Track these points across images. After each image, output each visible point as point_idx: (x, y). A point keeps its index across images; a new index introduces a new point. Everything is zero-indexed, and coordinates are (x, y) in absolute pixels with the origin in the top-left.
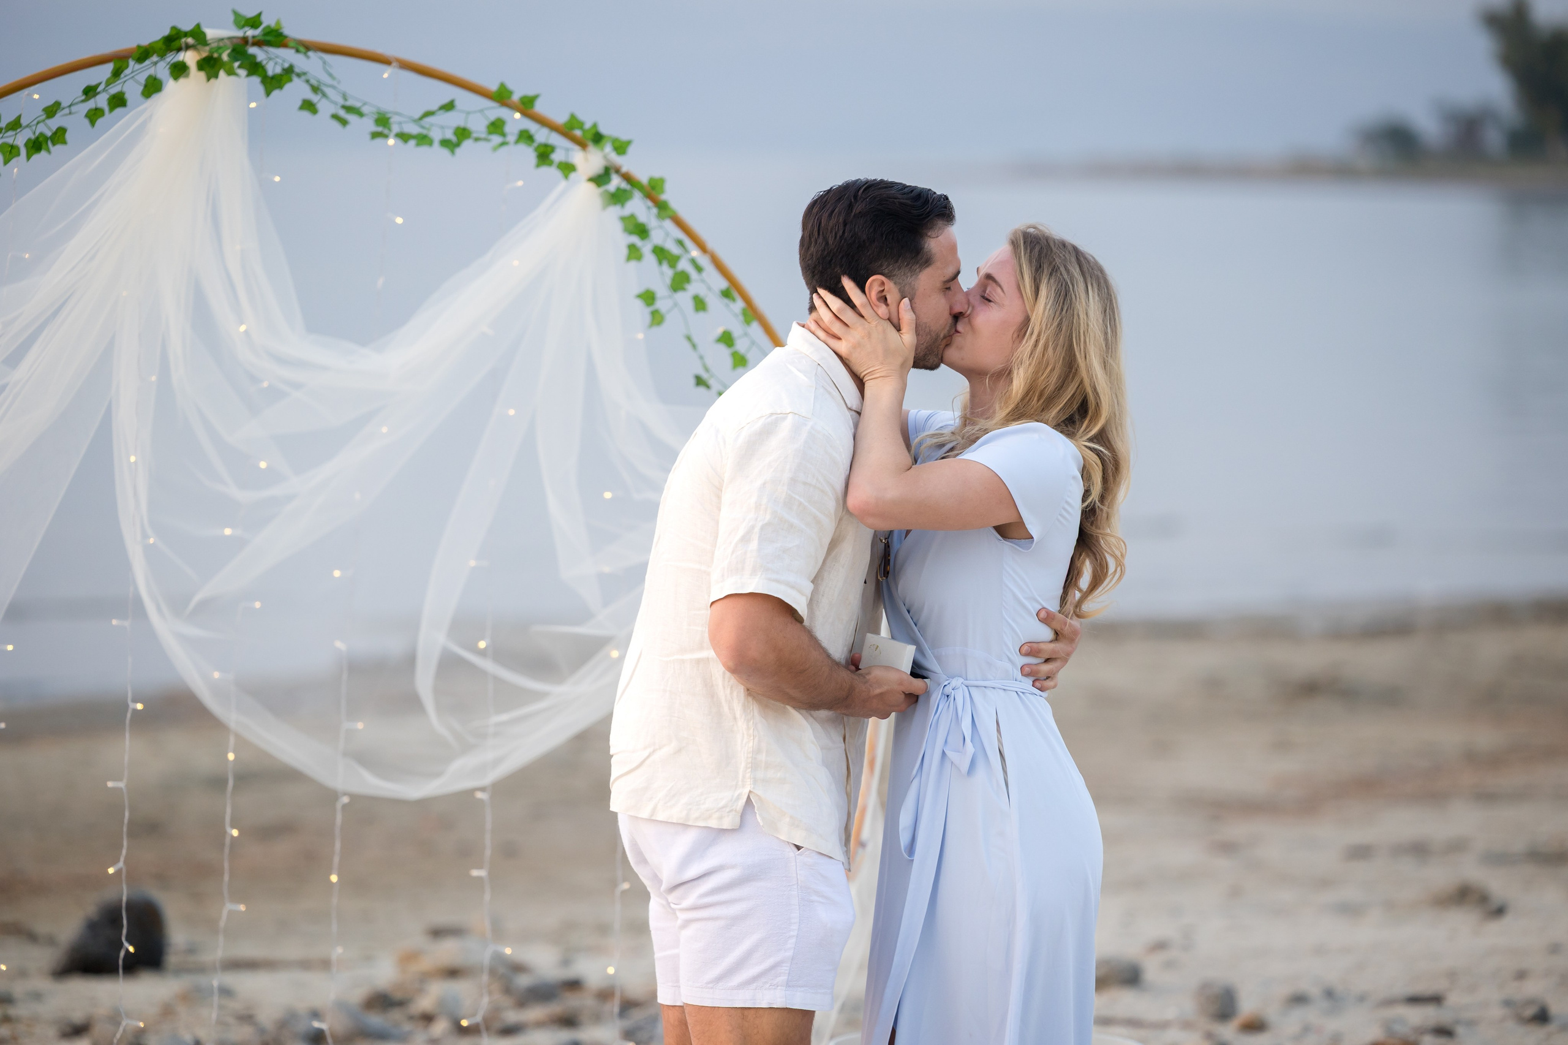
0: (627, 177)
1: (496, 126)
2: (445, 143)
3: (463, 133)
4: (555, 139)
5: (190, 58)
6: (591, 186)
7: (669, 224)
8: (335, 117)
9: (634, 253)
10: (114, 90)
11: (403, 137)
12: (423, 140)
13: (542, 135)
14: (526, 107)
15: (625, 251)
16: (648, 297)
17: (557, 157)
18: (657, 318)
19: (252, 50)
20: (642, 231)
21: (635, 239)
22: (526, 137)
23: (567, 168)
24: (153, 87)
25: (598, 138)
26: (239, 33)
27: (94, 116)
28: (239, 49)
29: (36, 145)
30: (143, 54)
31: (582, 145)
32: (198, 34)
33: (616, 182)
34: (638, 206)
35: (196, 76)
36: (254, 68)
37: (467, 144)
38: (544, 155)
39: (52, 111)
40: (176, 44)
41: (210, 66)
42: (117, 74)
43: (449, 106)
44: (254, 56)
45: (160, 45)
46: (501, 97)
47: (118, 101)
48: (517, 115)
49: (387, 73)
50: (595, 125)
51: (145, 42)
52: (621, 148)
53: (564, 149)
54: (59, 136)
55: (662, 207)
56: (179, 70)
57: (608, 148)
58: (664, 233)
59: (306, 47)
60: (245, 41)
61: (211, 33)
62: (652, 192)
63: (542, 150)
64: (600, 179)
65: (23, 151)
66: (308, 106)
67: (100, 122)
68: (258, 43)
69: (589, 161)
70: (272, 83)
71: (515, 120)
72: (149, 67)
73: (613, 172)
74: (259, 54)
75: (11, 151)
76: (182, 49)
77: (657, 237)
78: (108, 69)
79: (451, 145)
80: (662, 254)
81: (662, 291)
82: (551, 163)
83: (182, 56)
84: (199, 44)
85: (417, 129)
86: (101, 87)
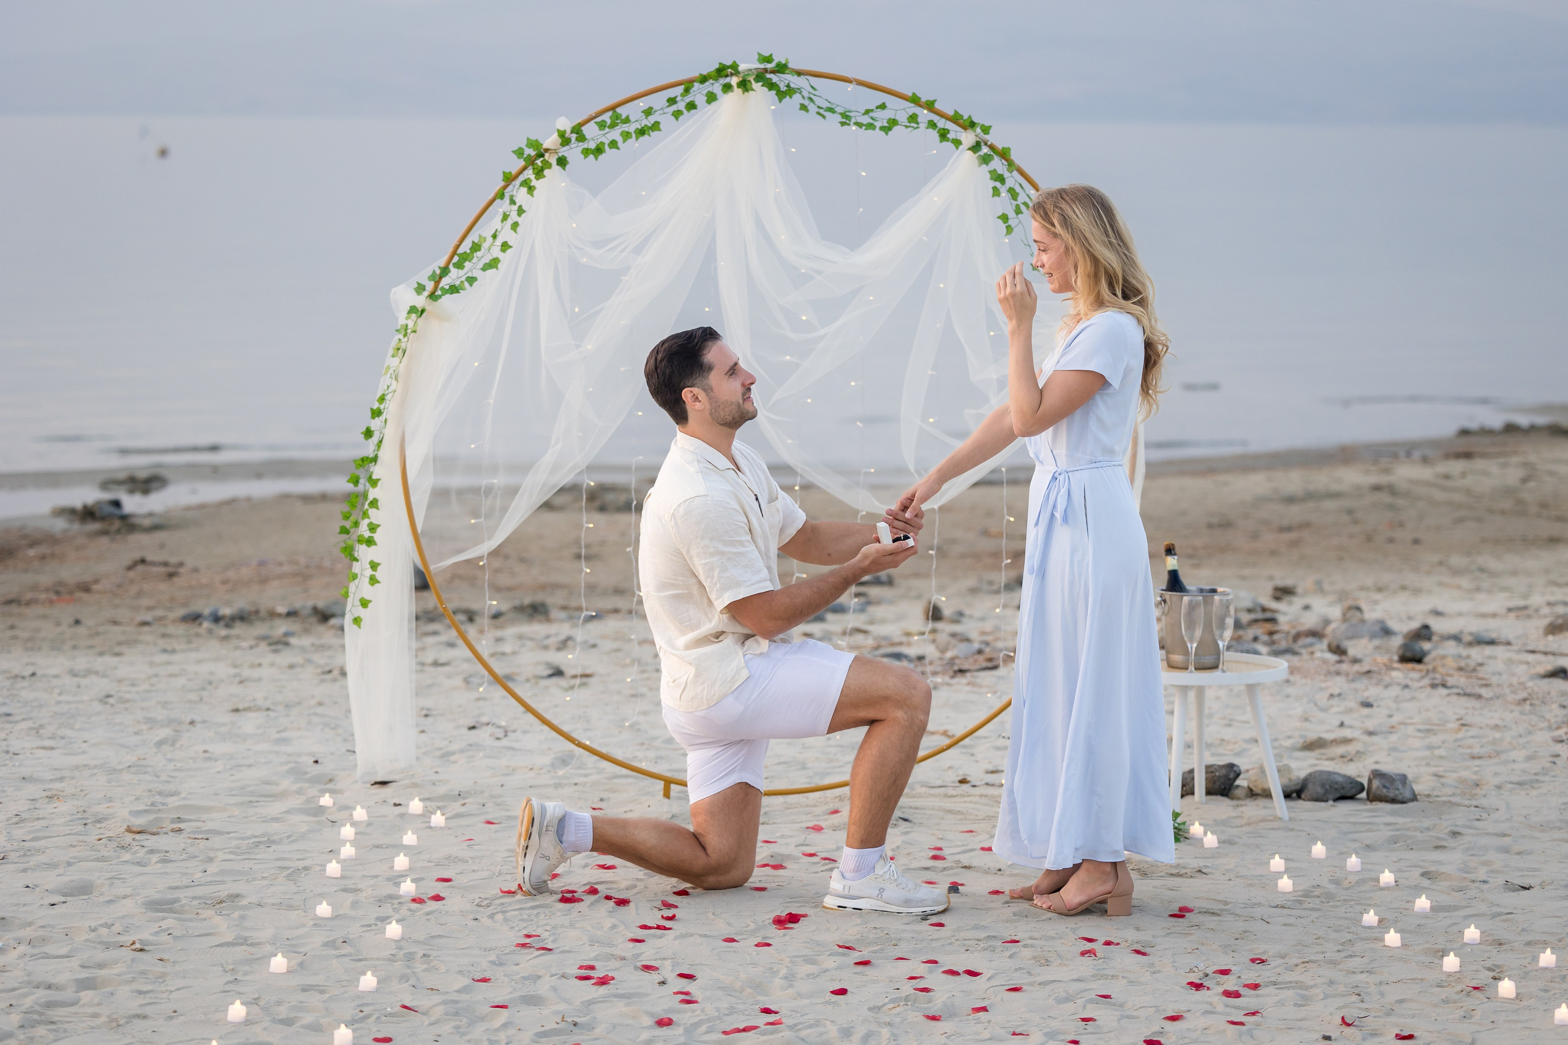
0: (992, 147)
1: (913, 118)
2: (882, 128)
3: (893, 123)
4: (950, 125)
5: (734, 81)
6: (970, 152)
7: (1015, 173)
8: (819, 114)
9: (996, 192)
10: (688, 99)
11: (859, 124)
12: (870, 126)
13: (942, 123)
14: (930, 106)
15: (991, 191)
16: (1004, 218)
17: (950, 136)
18: (1009, 230)
19: (768, 76)
20: (1001, 179)
21: (998, 184)
22: (932, 125)
23: (957, 143)
24: (711, 98)
25: (972, 125)
26: (762, 66)
27: (677, 114)
28: (760, 76)
29: (642, 132)
30: (704, 79)
31: (965, 128)
32: (735, 66)
33: (985, 150)
34: (997, 164)
35: (738, 91)
36: (771, 86)
37: (896, 129)
38: (943, 135)
39: (648, 112)
40: (724, 73)
41: (744, 85)
42: (687, 91)
43: (883, 106)
44: (771, 79)
45: (714, 73)
46: (915, 100)
47: (691, 106)
48: (925, 112)
49: (850, 87)
50: (970, 117)
51: (705, 73)
52: (986, 130)
53: (954, 131)
54: (656, 126)
55: (1011, 164)
56: (727, 88)
57: (978, 130)
58: (1013, 180)
59: (799, 73)
60: (766, 70)
61: (742, 67)
62: (1004, 155)
63: (942, 132)
64: (976, 148)
65: (634, 135)
66: (803, 107)
67: (681, 118)
68: (773, 72)
69: (968, 138)
70: (781, 95)
71: (924, 114)
72: (708, 86)
73: (982, 144)
74: (774, 78)
75: (626, 136)
76: (727, 76)
77: (1010, 183)
78: (681, 88)
79: (886, 129)
80: (1012, 192)
81: (1011, 214)
82: (948, 140)
83: (727, 80)
84: (736, 73)
85: (866, 120)
86: (678, 99)
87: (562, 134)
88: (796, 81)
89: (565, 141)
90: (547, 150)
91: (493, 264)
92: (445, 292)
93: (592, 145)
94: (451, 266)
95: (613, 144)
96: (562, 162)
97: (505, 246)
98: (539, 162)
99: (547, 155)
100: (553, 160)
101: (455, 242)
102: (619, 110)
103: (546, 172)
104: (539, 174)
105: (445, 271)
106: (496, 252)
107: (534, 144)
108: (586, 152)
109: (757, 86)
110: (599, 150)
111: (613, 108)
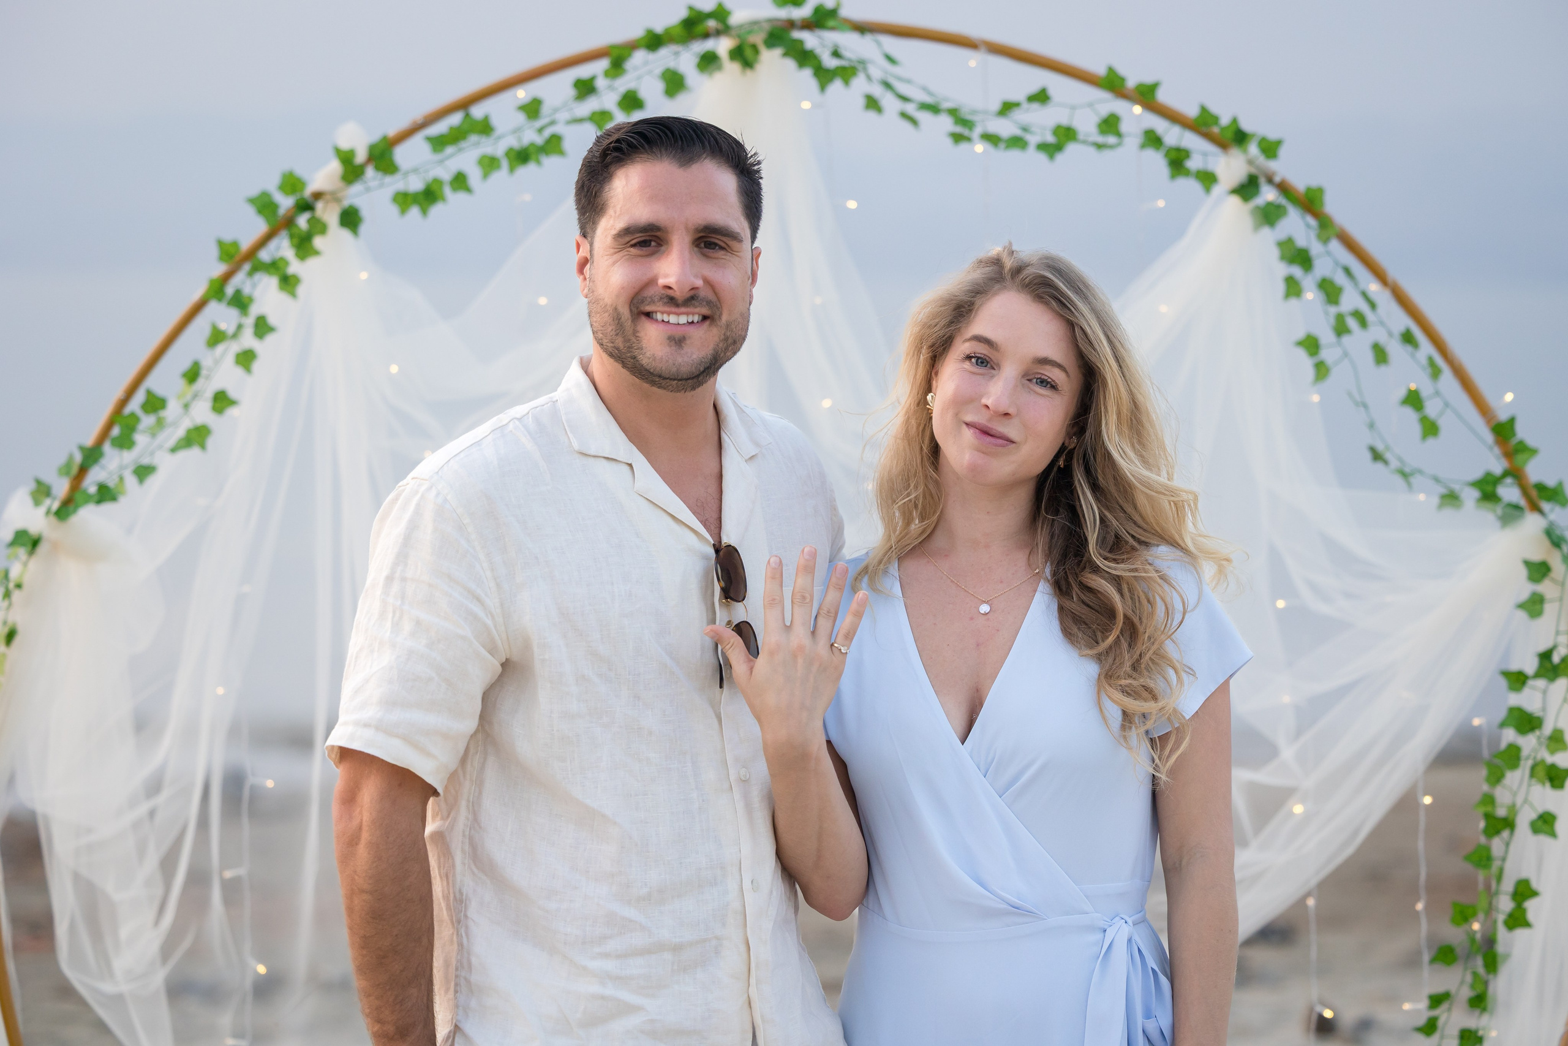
0: (1284, 188)
1: (1110, 124)
2: (1043, 147)
3: (1065, 135)
4: (1191, 141)
5: (723, 46)
6: (1235, 201)
7: (1335, 246)
8: (904, 115)
9: (1293, 288)
10: (624, 84)
11: (991, 139)
12: (1017, 142)
13: (1173, 135)
14: (1146, 96)
15: (1281, 287)
16: (1311, 345)
17: (1193, 164)
18: (1321, 370)
19: (797, 35)
20: (1301, 258)
21: (1297, 271)
22: (1152, 140)
23: (1208, 179)
24: (674, 83)
25: (1240, 138)
26: (782, 14)
27: (601, 119)
28: (779, 36)
29: (522, 156)
30: (654, 41)
31: (1223, 144)
32: (721, 14)
33: (1268, 194)
35: (731, 68)
36: (804, 57)
37: (1071, 148)
38: (1177, 162)
39: (532, 109)
40: (700, 29)
41: (744, 56)
42: (618, 68)
43: (1041, 97)
44: (801, 42)
45: (679, 30)
46: (1113, 84)
47: (632, 101)
48: (1137, 109)
49: (973, 60)
50: (1235, 121)
51: (659, 28)
52: (1270, 149)
53: (1201, 152)
54: (554, 144)
55: (1325, 225)
56: (709, 61)
57: (1253, 149)
58: (1330, 261)
59: (862, 28)
60: (791, 24)
61: (738, 17)
62: (1311, 204)
63: (1173, 155)
64: (1247, 188)
65: (505, 164)
66: (872, 103)
68: (810, 25)
69: (1231, 168)
70: (824, 76)
71: (1134, 115)
72: (665, 57)
73: (1262, 181)
74: (810, 40)
75: (489, 164)
76: (706, 36)
77: (1323, 267)
78: (603, 64)
79: (1051, 149)
80: (1330, 292)
81: (1326, 336)
82: (1187, 173)
83: (709, 45)
84: (724, 30)
85: (1005, 128)
86: (601, 83)
87: (346, 158)
88: (853, 45)
89: (352, 172)
90: (318, 196)
91: (197, 437)
92: (88, 499)
93: (416, 184)
94: (107, 447)
95: (460, 181)
96: (350, 219)
97: (222, 401)
98: (302, 221)
99: (319, 206)
100: (329, 214)
101: (119, 393)
102: (478, 111)
103: (318, 242)
104: (304, 246)
105: (92, 455)
106: (202, 413)
107: (291, 183)
108: (404, 200)
109: (772, 59)
110: (429, 196)
111: (464, 105)
